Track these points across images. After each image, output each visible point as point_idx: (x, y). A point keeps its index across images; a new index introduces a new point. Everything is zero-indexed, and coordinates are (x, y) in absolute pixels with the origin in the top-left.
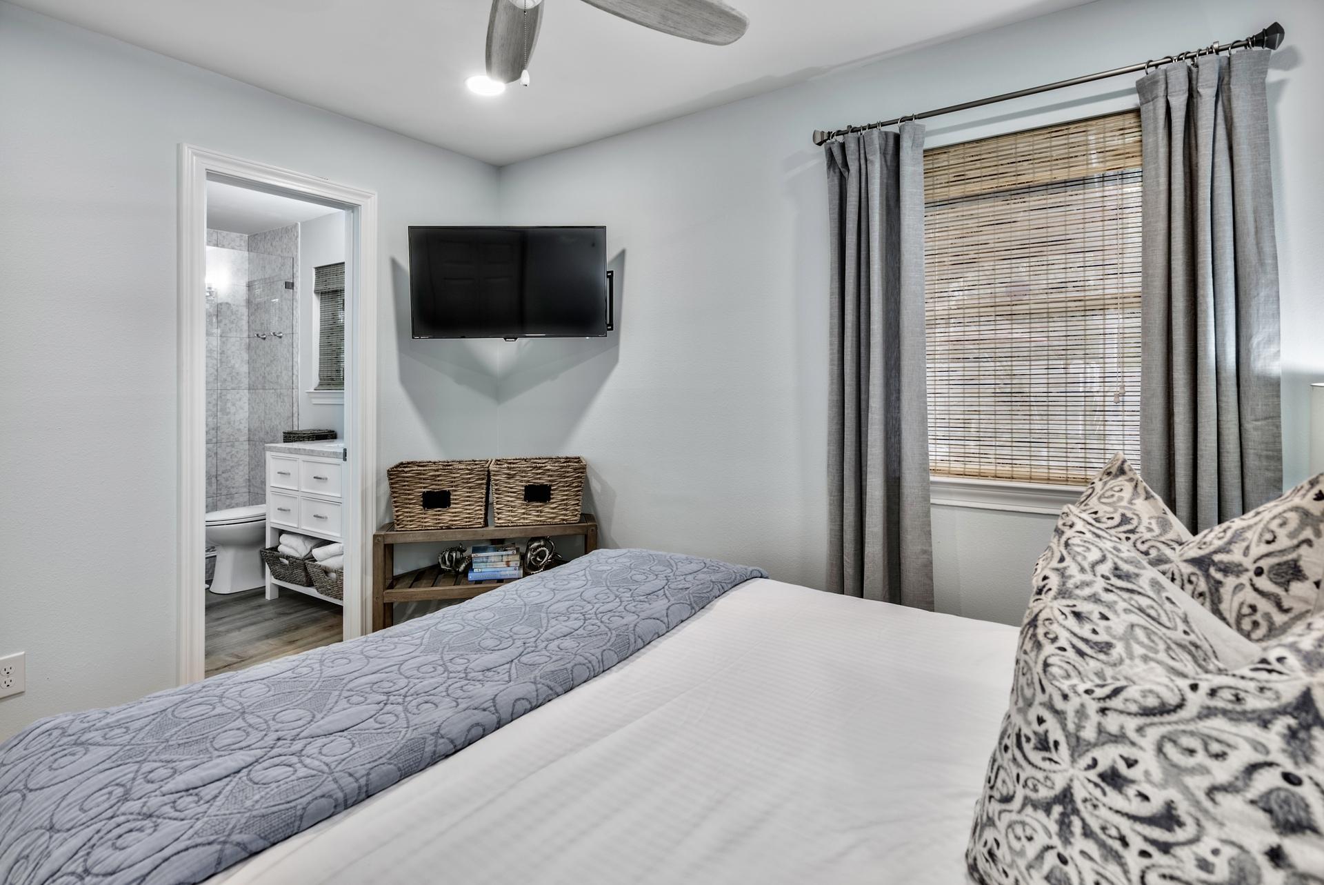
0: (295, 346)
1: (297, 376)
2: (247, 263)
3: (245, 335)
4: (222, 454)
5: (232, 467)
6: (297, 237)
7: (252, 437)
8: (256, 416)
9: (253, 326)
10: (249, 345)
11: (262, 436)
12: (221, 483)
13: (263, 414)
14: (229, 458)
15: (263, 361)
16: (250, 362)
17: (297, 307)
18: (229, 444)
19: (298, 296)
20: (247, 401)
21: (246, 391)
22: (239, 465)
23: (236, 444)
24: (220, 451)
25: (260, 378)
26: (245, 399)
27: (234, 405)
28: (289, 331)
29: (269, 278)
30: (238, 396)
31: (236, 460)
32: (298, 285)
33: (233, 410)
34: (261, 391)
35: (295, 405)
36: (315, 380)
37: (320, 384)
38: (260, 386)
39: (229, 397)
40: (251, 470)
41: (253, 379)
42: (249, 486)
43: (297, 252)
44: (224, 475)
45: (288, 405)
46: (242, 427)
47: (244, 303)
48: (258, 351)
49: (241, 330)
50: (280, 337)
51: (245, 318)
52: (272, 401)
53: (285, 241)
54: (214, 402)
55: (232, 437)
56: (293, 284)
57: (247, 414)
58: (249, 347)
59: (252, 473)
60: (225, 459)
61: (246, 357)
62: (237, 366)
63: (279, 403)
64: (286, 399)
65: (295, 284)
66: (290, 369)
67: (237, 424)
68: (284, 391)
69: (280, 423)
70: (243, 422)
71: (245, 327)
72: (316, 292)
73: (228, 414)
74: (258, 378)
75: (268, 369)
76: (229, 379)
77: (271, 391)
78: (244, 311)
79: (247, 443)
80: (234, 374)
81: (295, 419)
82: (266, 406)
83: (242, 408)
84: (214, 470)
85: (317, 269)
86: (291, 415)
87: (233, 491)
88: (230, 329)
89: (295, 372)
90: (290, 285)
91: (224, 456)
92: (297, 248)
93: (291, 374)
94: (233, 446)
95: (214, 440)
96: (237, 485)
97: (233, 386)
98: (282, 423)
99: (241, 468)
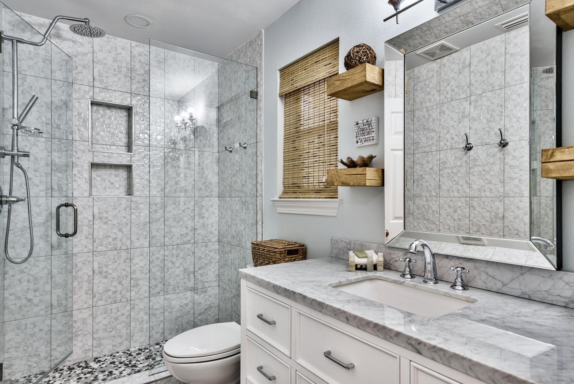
0: (258, 154)
1: (261, 184)
2: (217, 88)
3: (216, 150)
4: (199, 254)
5: (206, 264)
6: (261, 44)
7: (221, 239)
8: (224, 221)
9: (222, 142)
10: (219, 159)
11: (229, 239)
12: (198, 279)
13: (230, 220)
14: (203, 256)
15: (230, 172)
16: (220, 173)
17: (261, 116)
18: (204, 244)
19: (262, 104)
20: (217, 207)
21: (217, 199)
22: (211, 262)
23: (209, 244)
24: (196, 251)
25: (228, 188)
26: (216, 206)
27: (207, 210)
28: (253, 140)
29: (235, 96)
30: (210, 203)
31: (209, 258)
32: (262, 92)
33: (206, 215)
34: (228, 199)
35: (259, 213)
36: (280, 188)
37: (285, 192)
38: (227, 194)
39: (204, 203)
40: (221, 267)
41: (222, 188)
42: (219, 280)
43: (261, 60)
44: (200, 272)
45: (252, 212)
46: (213, 230)
47: (214, 122)
48: (226, 163)
49: (213, 146)
50: (245, 148)
51: (216, 135)
52: (237, 208)
53: (249, 54)
54: (192, 208)
55: (206, 239)
56: (257, 93)
57: (217, 218)
58: (219, 161)
59: (221, 270)
60: (200, 257)
61: (216, 169)
62: (209, 177)
63: (244, 210)
64: (250, 206)
65: (259, 93)
66: (254, 177)
67: (210, 227)
68: (249, 199)
69: (245, 229)
70: (214, 225)
71: (216, 144)
72: (281, 96)
73: (203, 217)
74: (226, 187)
75: (233, 179)
76: (204, 188)
77: (237, 199)
78: (215, 129)
79: (217, 243)
80: (207, 183)
81: (259, 227)
82: (232, 212)
83: (213, 214)
84: (192, 267)
85: (281, 70)
86: (254, 222)
87: (207, 285)
88: (204, 145)
89: (259, 180)
90: (254, 95)
91: (200, 255)
92: (261, 55)
93: (255, 182)
94: (206, 246)
95: (192, 241)
96: (209, 280)
97: (207, 194)
98: (247, 229)
99: (213, 265)
